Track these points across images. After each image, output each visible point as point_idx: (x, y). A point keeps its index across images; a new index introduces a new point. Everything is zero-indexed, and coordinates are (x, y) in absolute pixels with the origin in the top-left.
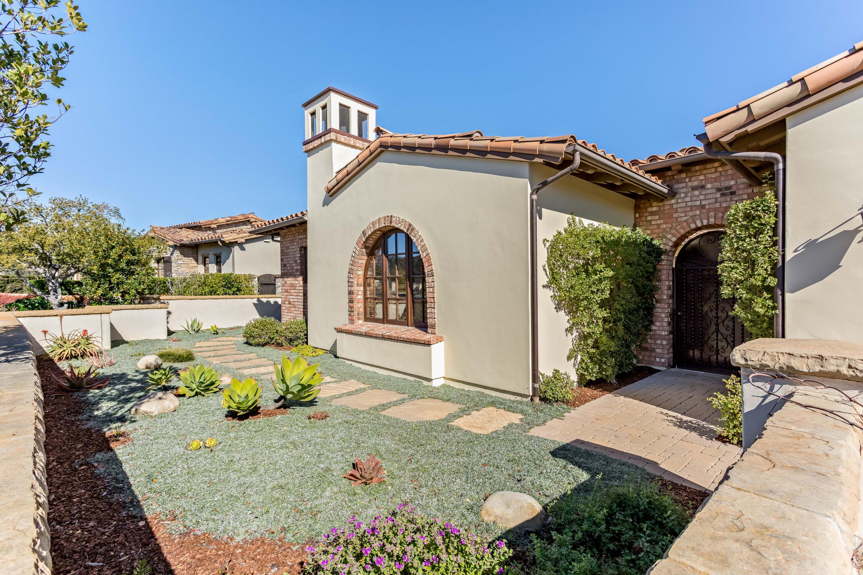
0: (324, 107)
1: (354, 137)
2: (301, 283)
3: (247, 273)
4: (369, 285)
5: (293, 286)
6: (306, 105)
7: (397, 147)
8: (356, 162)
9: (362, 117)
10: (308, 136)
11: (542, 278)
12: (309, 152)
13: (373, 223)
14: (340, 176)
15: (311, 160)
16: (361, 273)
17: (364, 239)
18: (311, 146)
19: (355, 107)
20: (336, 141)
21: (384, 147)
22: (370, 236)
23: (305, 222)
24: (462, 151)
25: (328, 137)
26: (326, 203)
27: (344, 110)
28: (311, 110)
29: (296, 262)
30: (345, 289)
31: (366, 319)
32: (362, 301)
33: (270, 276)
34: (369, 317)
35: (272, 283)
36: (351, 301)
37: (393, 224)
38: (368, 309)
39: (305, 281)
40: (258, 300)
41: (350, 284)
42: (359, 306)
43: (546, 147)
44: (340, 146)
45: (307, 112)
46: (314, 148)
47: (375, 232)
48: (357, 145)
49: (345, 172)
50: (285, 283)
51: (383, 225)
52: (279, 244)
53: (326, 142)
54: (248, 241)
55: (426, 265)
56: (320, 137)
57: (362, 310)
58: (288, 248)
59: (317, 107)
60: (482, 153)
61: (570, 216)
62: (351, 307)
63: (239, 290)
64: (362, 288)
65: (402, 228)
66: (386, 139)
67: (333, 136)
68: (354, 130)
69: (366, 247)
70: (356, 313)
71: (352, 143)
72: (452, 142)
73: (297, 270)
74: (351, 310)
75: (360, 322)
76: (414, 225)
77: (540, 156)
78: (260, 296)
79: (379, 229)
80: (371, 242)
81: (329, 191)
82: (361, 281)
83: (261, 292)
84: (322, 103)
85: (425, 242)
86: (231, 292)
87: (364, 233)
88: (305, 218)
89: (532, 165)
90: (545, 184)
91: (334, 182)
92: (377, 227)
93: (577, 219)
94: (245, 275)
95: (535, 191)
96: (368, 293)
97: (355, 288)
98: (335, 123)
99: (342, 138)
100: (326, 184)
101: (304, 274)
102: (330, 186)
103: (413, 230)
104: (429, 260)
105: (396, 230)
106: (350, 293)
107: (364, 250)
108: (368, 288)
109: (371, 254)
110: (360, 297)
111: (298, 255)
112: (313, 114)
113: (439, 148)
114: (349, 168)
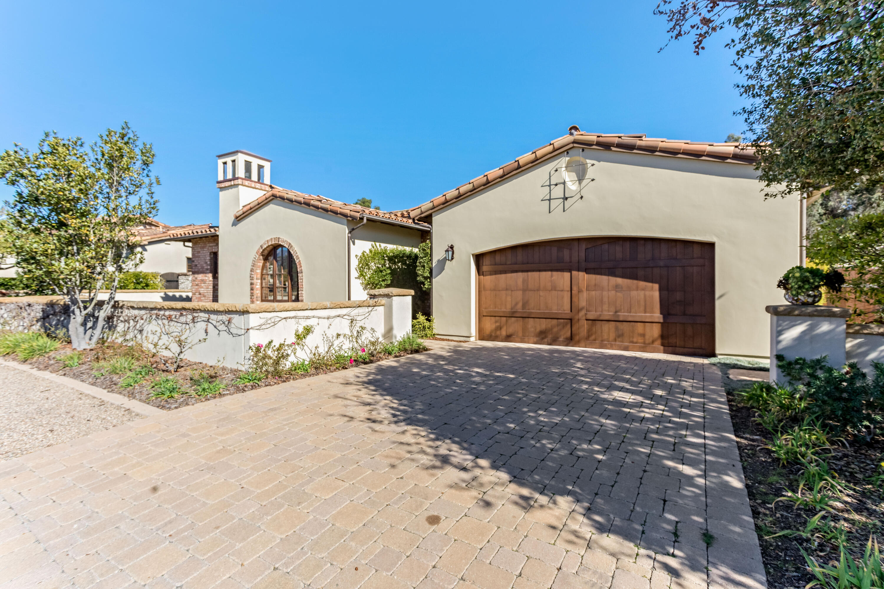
0: (234, 161)
1: (255, 182)
2: (211, 279)
3: (154, 271)
4: (265, 279)
5: (203, 281)
6: (220, 156)
7: (282, 198)
8: (256, 203)
9: (260, 167)
10: (221, 178)
11: (354, 274)
12: (222, 189)
13: (268, 241)
14: (245, 209)
15: (222, 195)
16: (259, 271)
17: (261, 250)
18: (223, 185)
19: (255, 163)
20: (242, 185)
21: (274, 196)
22: (265, 249)
23: (218, 236)
24: (317, 207)
25: (236, 182)
26: (234, 224)
27: (248, 165)
28: (224, 160)
29: (206, 263)
30: (248, 282)
31: (262, 301)
32: (260, 289)
33: (172, 274)
34: (264, 299)
35: (176, 279)
36: (252, 289)
37: (280, 243)
38: (264, 295)
39: (215, 277)
40: (165, 294)
41: (252, 278)
42: (258, 292)
43: (353, 213)
44: (245, 187)
45: (220, 162)
46: (225, 187)
47: (269, 246)
48: (257, 187)
49: (248, 207)
50: (196, 278)
51: (273, 243)
52: (190, 249)
53: (234, 185)
54: (150, 243)
55: (298, 267)
56: (230, 180)
57: (259, 295)
58: (199, 252)
59: (229, 160)
60: (326, 210)
61: (373, 243)
62: (252, 293)
63: (147, 285)
64: (259, 281)
65: (285, 245)
66: (275, 192)
67: (240, 181)
68: (254, 177)
69: (262, 255)
70: (255, 296)
71: (253, 185)
72: (312, 202)
73: (207, 269)
74: (252, 295)
75: (258, 302)
76: (292, 244)
77: (350, 217)
78: (166, 291)
79: (271, 245)
80: (266, 252)
81: (237, 218)
82: (259, 276)
83: (167, 288)
84: (233, 158)
85: (298, 254)
86: (140, 287)
87: (261, 247)
88: (218, 233)
89: (348, 220)
90: (353, 229)
91: (241, 212)
92: (270, 243)
93: (378, 244)
94: (152, 273)
95: (350, 232)
96: (264, 284)
97: (255, 281)
98: (241, 172)
99: (247, 183)
100: (235, 213)
101: (215, 271)
102: (238, 215)
103: (292, 246)
104: (300, 264)
105: (282, 246)
106: (252, 284)
107: (261, 257)
108: (264, 281)
109: (266, 259)
110: (258, 286)
111: (208, 258)
112: (225, 163)
113: (305, 203)
114: (252, 205)
